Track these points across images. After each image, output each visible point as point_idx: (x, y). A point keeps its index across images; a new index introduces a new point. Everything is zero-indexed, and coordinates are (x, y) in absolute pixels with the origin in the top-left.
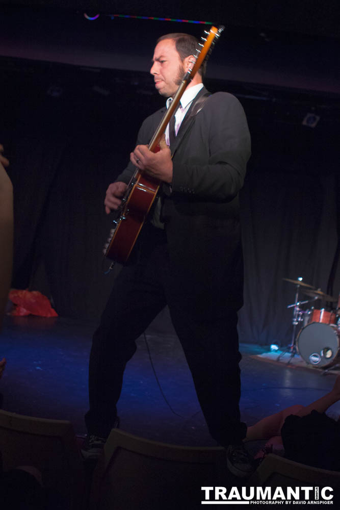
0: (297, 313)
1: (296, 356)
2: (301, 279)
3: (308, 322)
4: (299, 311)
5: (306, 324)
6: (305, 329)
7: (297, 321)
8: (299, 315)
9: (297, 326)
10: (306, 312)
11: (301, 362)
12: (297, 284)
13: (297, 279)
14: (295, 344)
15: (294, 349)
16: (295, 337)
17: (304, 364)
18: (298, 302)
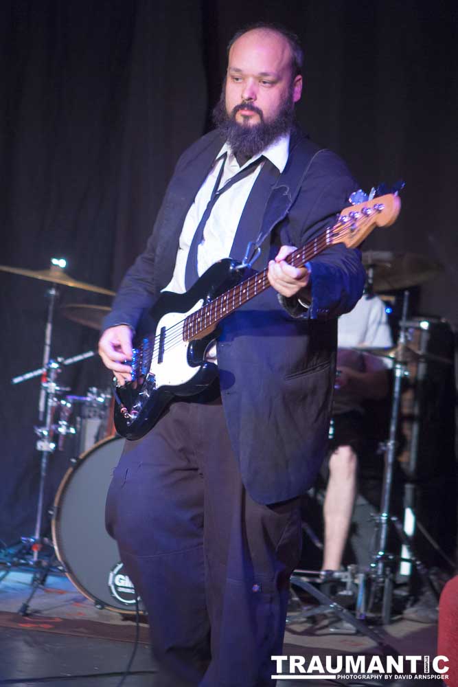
0: (52, 402)
1: (51, 580)
2: (61, 263)
3: (97, 438)
4: (60, 396)
5: (89, 444)
6: (88, 463)
7: (55, 437)
8: (57, 414)
9: (52, 455)
10: (89, 398)
11: (77, 601)
12: (50, 285)
13: (47, 266)
14: (46, 532)
15: (47, 551)
16: (48, 505)
17: (89, 611)
18: (53, 357)
